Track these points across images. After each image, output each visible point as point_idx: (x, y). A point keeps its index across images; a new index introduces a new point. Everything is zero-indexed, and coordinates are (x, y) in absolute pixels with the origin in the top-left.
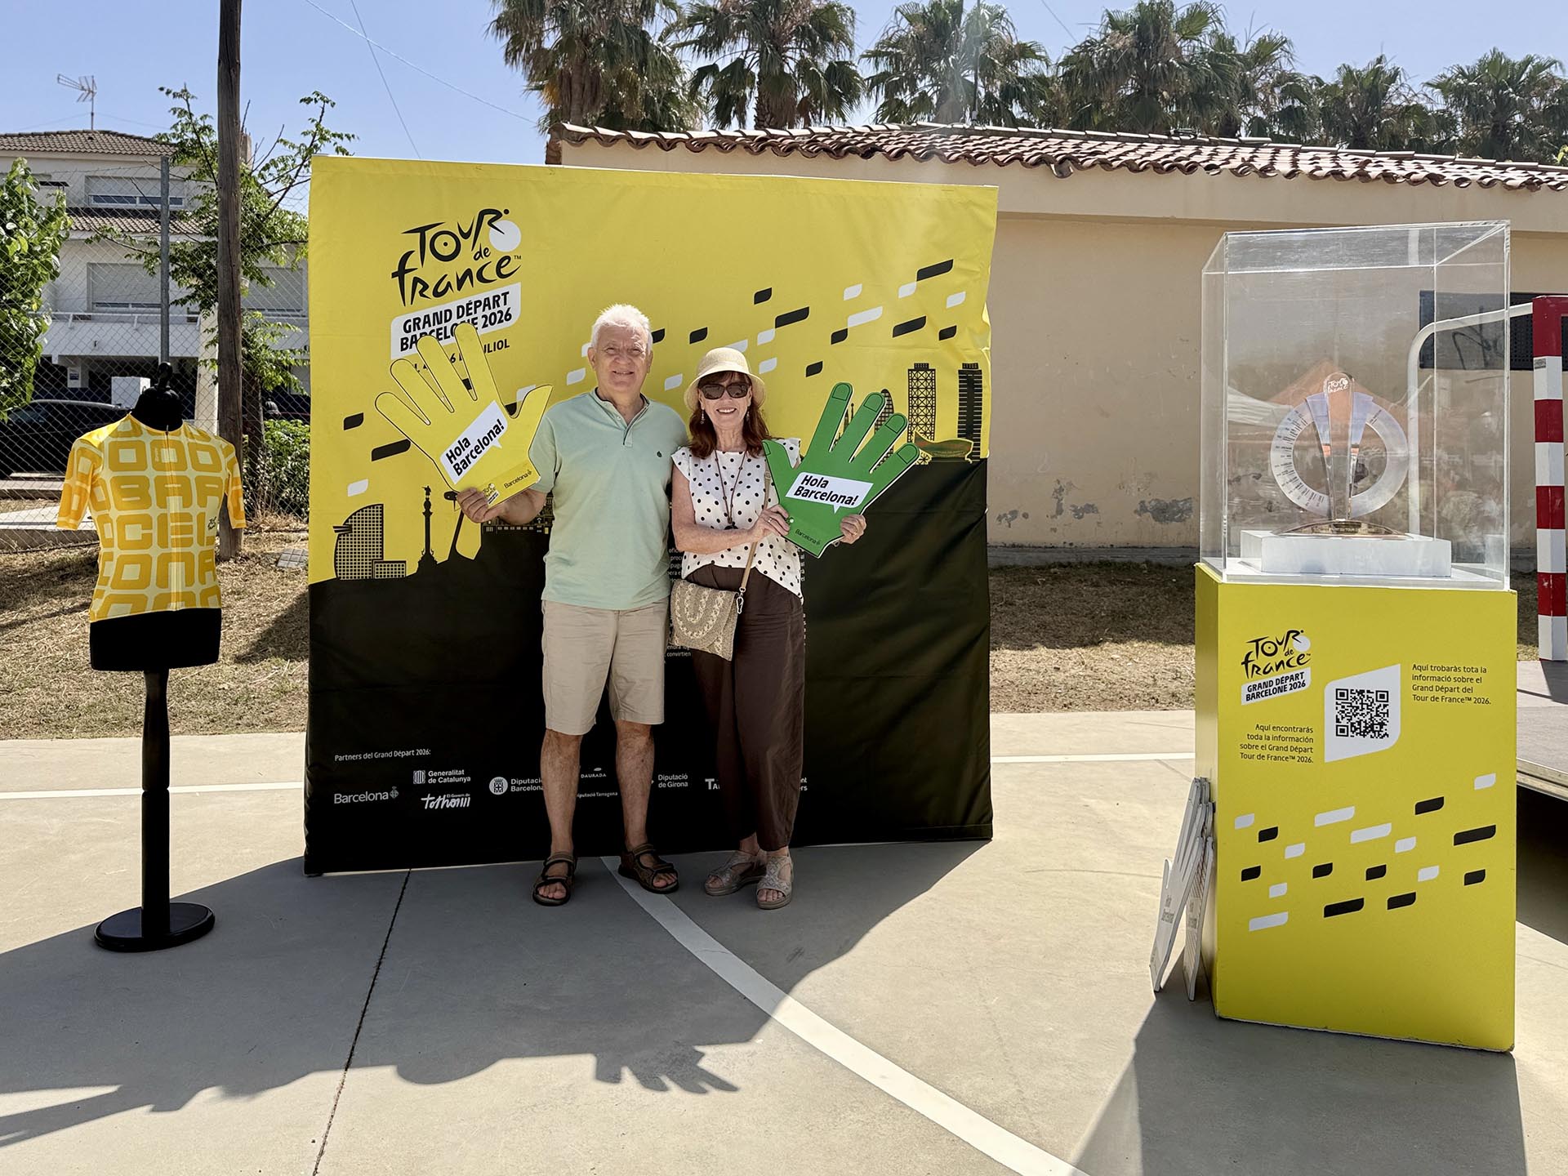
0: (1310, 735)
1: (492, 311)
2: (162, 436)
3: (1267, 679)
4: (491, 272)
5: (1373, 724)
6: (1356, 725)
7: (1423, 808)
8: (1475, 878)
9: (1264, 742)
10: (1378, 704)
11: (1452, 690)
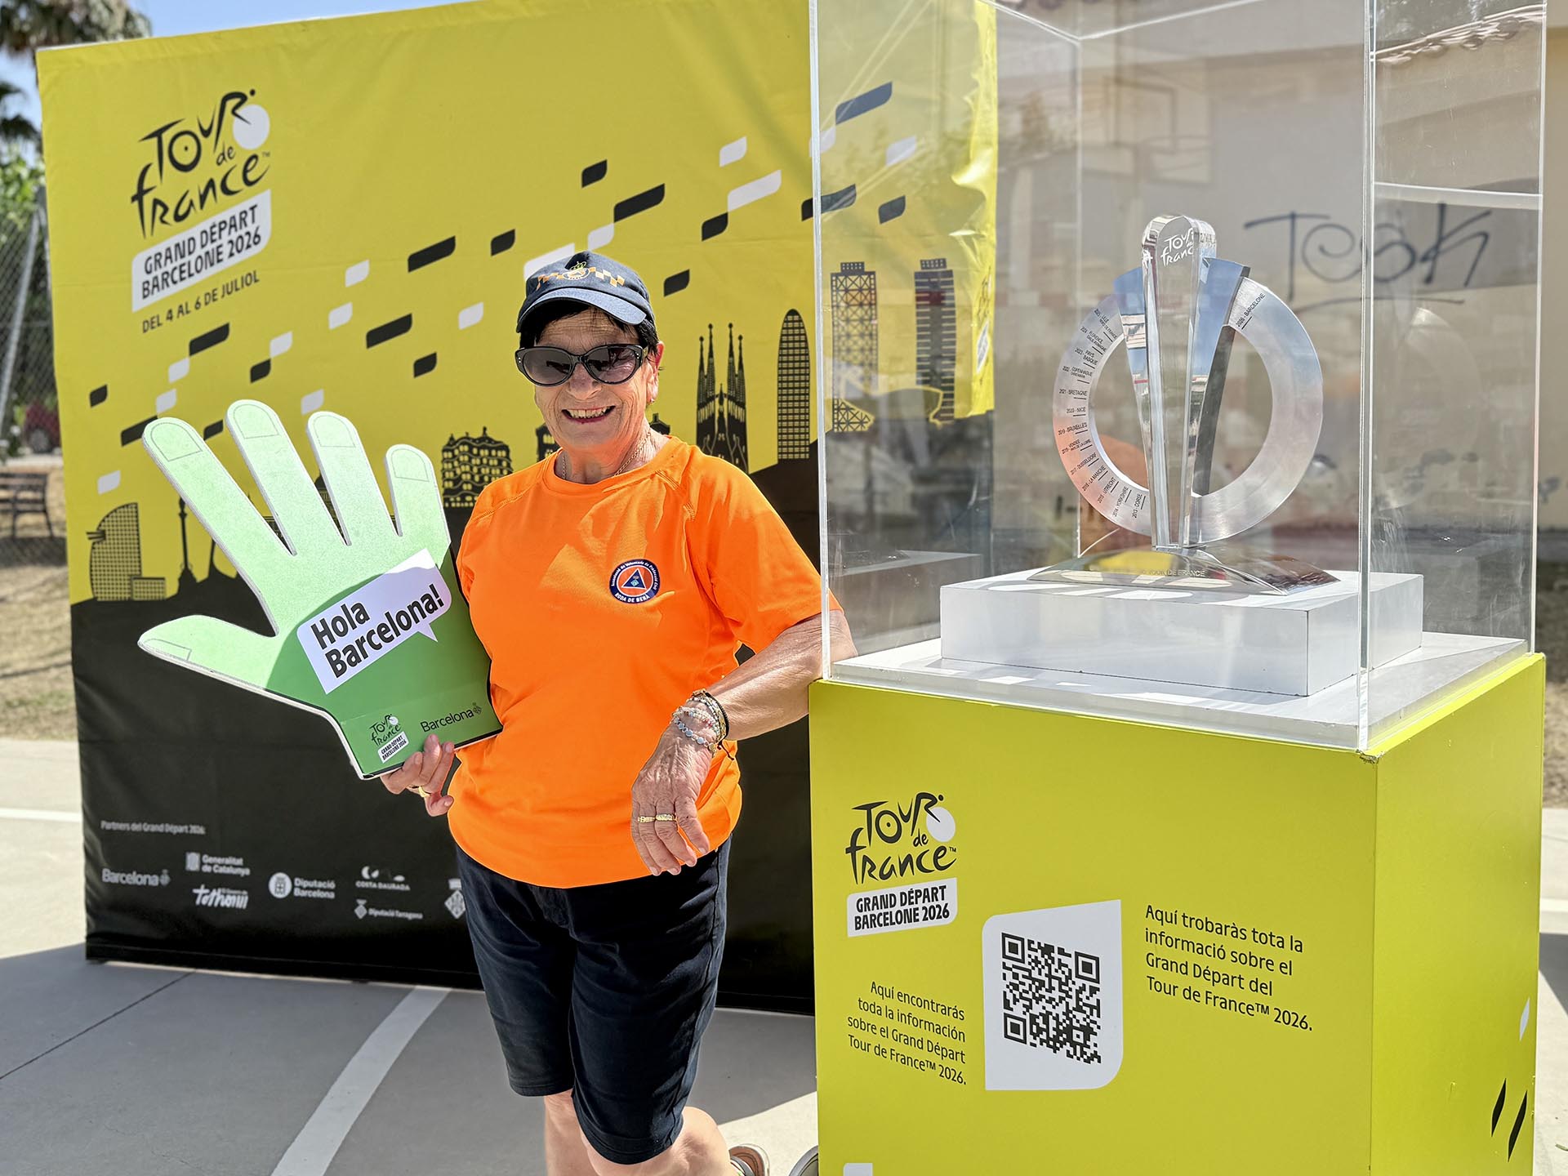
0: (959, 1026)
1: (240, 233)
3: (884, 888)
4: (235, 182)
5: (1071, 1027)
9: (884, 1020)
10: (1079, 983)
11: (1228, 980)
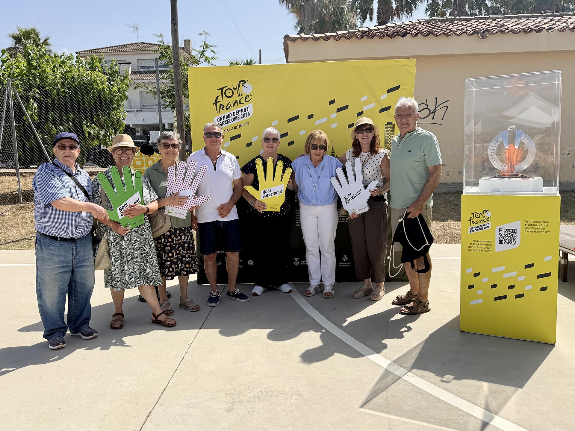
0: (490, 243)
1: (244, 113)
2: (148, 157)
3: (476, 225)
4: (243, 101)
5: (511, 240)
6: (506, 240)
7: (527, 267)
8: (544, 289)
9: (476, 246)
10: (513, 233)
11: (538, 229)
